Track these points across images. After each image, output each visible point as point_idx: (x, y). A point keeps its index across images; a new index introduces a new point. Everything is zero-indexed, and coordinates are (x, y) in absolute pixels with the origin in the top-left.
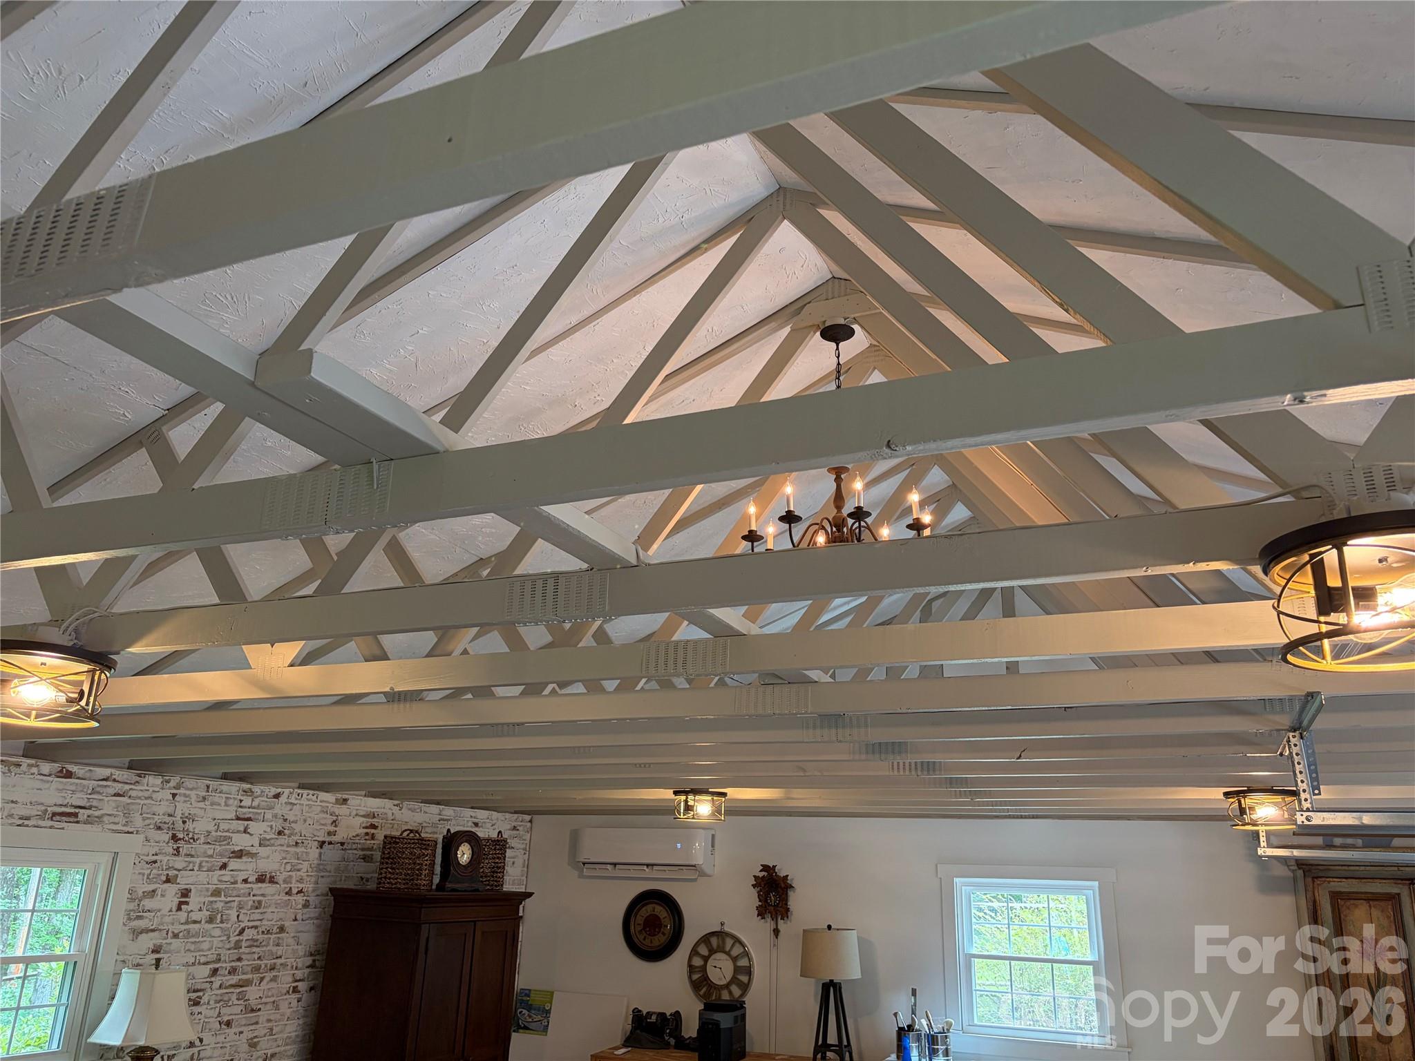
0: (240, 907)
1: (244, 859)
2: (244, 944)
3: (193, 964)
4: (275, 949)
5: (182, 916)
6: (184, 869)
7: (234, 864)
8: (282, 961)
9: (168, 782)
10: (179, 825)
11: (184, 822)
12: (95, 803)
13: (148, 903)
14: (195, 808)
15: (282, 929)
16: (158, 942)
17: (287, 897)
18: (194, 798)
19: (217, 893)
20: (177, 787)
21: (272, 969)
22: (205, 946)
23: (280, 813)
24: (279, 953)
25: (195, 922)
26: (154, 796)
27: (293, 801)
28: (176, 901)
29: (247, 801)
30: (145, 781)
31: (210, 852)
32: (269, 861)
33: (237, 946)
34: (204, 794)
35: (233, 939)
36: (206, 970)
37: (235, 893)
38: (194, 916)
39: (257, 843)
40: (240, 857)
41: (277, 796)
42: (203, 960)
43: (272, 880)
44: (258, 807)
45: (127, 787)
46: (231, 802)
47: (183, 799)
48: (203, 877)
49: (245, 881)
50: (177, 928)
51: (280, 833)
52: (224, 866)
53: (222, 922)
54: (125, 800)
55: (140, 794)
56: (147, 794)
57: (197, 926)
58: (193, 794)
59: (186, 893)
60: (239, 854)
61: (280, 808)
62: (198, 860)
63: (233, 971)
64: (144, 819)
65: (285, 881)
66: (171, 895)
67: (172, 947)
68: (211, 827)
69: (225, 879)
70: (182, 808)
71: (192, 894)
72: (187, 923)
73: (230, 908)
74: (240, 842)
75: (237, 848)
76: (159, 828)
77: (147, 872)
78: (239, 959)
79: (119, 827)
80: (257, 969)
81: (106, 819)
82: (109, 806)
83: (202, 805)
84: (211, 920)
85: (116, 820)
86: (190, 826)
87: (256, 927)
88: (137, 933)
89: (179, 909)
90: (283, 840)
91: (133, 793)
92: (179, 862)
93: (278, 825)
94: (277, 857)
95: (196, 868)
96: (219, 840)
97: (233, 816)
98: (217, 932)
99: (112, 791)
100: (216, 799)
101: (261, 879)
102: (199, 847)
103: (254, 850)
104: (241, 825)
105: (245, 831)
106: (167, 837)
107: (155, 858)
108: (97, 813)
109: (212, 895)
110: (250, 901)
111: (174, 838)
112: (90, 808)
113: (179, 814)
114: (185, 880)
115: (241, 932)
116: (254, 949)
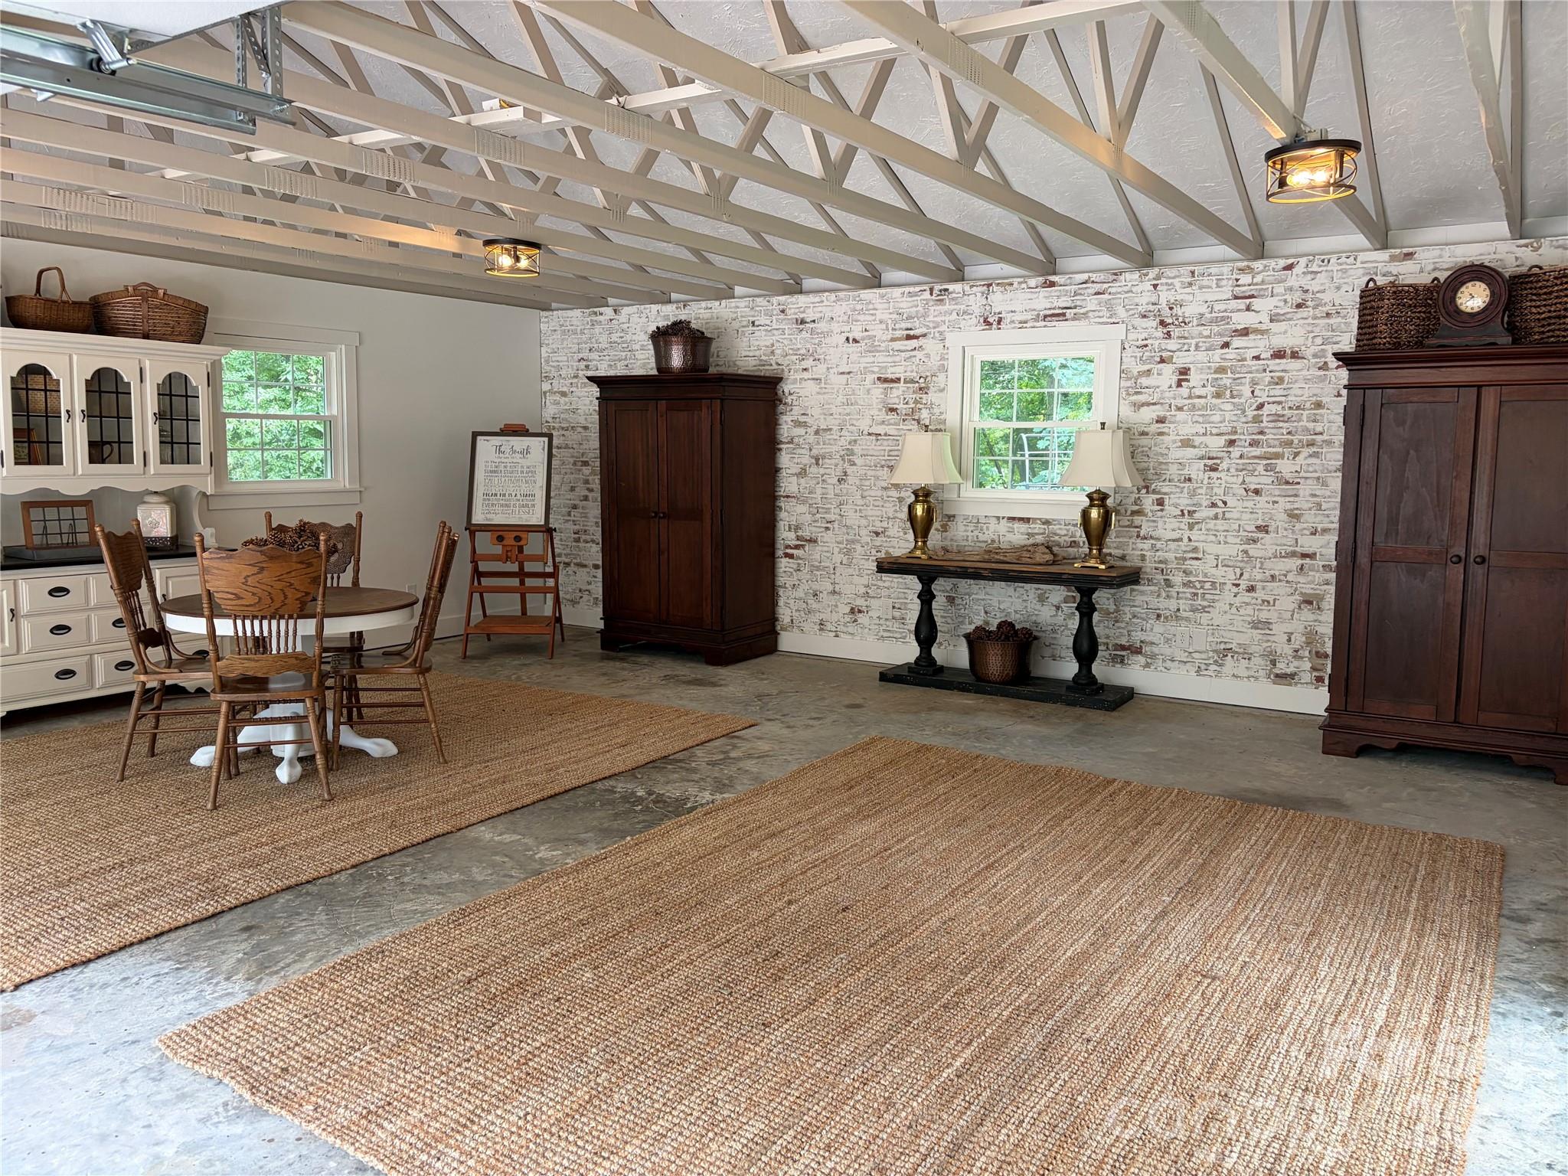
0: (1254, 383)
1: (1252, 336)
2: (1265, 419)
3: (1205, 434)
4: (1311, 425)
5: (1184, 391)
6: (1179, 350)
7: (1237, 342)
8: (1325, 437)
9: (1146, 275)
10: (1166, 312)
11: (1171, 309)
12: (1078, 303)
13: (1144, 381)
14: (1182, 294)
15: (1319, 405)
16: (1162, 414)
17: (1322, 373)
18: (1178, 285)
19: (1221, 370)
20: (1158, 278)
21: (1311, 444)
22: (1216, 418)
23: (1296, 285)
24: (1319, 429)
25: (1200, 397)
26: (1134, 289)
27: (1315, 268)
28: (1175, 378)
29: (1245, 279)
30: (1122, 278)
31: (1207, 333)
32: (1287, 336)
33: (1257, 419)
34: (1189, 280)
35: (1250, 413)
36: (1221, 441)
37: (1244, 370)
38: (1197, 392)
39: (1266, 320)
40: (1247, 334)
41: (1289, 267)
42: (1214, 431)
43: (1295, 355)
44: (1263, 283)
45: (1106, 286)
46: (1224, 283)
47: (1166, 287)
48: (1201, 356)
49: (1257, 358)
50: (1180, 402)
51: (1299, 306)
52: (1226, 345)
53: (1232, 397)
54: (1106, 296)
55: (1120, 290)
56: (1126, 289)
57: (1202, 401)
58: (1176, 282)
59: (1184, 372)
60: (1245, 332)
61: (1295, 279)
62: (1193, 342)
63: (1254, 444)
64: (1127, 311)
65: (1315, 356)
66: (1167, 375)
67: (1178, 418)
68: (1204, 309)
69: (1227, 357)
70: (1165, 296)
71: (1192, 371)
72: (1190, 397)
73: (1241, 384)
74: (1242, 320)
75: (1239, 327)
76: (1144, 316)
77: (1139, 355)
78: (1261, 433)
79: (1104, 320)
80: (1290, 443)
81: (1090, 314)
82: (1092, 303)
83: (1188, 290)
84: (1218, 395)
85: (1101, 314)
86: (1178, 311)
87: (1279, 403)
88: (1138, 406)
89: (1179, 385)
90: (1303, 313)
91: (1113, 290)
92: (1172, 344)
93: (1297, 297)
94: (1299, 331)
95: (1193, 348)
96: (1215, 321)
97: (1229, 295)
98: (1229, 407)
99: (1092, 291)
100: (1205, 283)
101: (1279, 355)
102: (1193, 329)
103: (1264, 327)
104: (1242, 304)
105: (1248, 309)
106: (1155, 324)
107: (1145, 342)
108: (1083, 311)
109: (1215, 372)
110: (1267, 377)
111: (1162, 323)
112: (1075, 307)
113: (1163, 302)
114: (1181, 360)
115: (1261, 406)
116: (1281, 424)
